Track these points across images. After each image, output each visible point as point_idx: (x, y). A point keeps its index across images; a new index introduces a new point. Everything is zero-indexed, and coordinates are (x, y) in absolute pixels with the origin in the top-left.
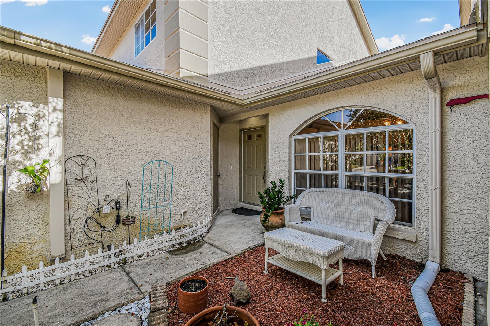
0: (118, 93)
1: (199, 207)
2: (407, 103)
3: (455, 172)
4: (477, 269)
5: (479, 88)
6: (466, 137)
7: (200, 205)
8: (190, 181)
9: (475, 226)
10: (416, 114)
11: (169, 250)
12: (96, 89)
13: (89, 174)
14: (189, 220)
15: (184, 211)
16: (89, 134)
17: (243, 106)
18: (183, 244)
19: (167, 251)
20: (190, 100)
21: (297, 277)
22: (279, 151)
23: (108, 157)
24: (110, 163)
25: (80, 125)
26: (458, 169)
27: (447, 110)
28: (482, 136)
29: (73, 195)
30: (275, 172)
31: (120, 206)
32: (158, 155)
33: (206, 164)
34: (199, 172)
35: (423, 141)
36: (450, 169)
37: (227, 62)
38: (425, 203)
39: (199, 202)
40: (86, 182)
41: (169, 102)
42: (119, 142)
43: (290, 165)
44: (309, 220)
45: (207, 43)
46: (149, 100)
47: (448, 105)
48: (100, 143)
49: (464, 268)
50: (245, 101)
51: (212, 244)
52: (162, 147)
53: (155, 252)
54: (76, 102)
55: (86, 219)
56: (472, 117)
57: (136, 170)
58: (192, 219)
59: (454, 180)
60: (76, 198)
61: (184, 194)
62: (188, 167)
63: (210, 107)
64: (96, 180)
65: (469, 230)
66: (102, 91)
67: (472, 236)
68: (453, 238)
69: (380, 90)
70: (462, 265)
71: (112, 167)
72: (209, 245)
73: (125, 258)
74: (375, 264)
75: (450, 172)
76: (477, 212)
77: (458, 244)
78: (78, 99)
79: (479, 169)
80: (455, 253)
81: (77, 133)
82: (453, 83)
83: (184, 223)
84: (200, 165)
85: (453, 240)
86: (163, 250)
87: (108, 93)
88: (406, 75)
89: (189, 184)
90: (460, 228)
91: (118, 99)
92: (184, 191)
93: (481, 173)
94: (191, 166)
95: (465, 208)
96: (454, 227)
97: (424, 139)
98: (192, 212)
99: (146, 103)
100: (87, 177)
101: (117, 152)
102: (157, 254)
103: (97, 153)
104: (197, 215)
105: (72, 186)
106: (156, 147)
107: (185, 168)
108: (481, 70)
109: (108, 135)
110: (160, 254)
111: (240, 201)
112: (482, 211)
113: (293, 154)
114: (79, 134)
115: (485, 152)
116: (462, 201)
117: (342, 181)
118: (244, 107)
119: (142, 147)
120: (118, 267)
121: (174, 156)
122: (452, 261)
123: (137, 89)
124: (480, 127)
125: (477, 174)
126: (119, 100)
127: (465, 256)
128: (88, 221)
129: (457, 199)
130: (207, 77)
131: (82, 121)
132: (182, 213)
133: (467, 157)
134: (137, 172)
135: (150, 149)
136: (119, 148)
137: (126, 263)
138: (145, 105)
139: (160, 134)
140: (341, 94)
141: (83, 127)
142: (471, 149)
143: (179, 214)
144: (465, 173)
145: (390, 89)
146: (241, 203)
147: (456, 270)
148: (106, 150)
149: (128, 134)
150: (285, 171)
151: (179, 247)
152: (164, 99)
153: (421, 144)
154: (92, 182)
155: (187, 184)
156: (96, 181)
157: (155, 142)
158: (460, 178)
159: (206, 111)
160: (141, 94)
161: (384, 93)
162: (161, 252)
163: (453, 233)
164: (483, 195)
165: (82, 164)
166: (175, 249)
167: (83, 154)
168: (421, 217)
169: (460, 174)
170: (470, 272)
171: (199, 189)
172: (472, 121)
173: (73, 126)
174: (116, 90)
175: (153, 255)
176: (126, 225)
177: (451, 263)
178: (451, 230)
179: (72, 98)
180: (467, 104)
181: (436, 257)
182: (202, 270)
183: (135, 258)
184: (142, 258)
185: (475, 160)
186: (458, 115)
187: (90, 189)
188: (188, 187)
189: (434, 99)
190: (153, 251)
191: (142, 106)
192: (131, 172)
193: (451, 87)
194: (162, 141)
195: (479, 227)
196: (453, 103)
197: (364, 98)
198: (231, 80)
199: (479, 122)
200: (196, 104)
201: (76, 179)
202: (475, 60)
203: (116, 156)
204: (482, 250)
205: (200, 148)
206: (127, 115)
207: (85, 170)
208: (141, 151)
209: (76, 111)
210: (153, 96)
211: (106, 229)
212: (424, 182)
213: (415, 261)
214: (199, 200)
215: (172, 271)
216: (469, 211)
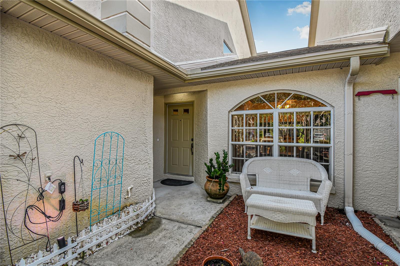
0: (63, 49)
1: (143, 181)
2: (329, 91)
3: (361, 142)
4: (373, 208)
5: (375, 85)
6: (367, 118)
7: (144, 179)
8: (135, 154)
9: (373, 178)
10: (335, 100)
11: (127, 233)
12: (38, 39)
13: (28, 150)
14: (134, 196)
15: (130, 187)
16: (27, 96)
17: (185, 80)
18: (139, 223)
19: (125, 234)
20: (136, 68)
21: (280, 235)
22: (217, 124)
23: (49, 127)
24: (52, 134)
25: (16, 83)
26: (363, 140)
27: (356, 99)
28: (377, 118)
29: (5, 178)
30: (214, 144)
31: (65, 189)
32: (105, 125)
33: (149, 137)
34: (142, 145)
35: (339, 120)
36: (357, 140)
37: (165, 36)
38: (341, 165)
39: (143, 177)
40: (24, 160)
41: (116, 68)
42: (63, 109)
43: (228, 137)
44: (256, 185)
45: (150, 13)
46: (97, 61)
47: (356, 95)
48: (41, 108)
49: (365, 208)
50: (189, 76)
51: (169, 218)
52: (109, 117)
53: (114, 238)
54: (11, 52)
55: (27, 210)
56: (370, 105)
57: (82, 143)
58: (137, 195)
59: (360, 147)
60: (10, 182)
61: (130, 169)
62: (133, 140)
63: (153, 78)
64: (37, 157)
65: (369, 182)
66: (44, 43)
67: (371, 185)
68: (359, 188)
69: (309, 79)
70: (364, 206)
71: (55, 140)
72: (168, 221)
73: (83, 252)
74: (324, 215)
75: (358, 142)
76: (374, 169)
77: (362, 192)
78: (14, 49)
79: (375, 140)
80: (361, 198)
81: (11, 94)
82: (359, 81)
83: (130, 201)
84: (144, 138)
85: (359, 190)
86: (121, 234)
87: (51, 46)
88: (328, 71)
89: (134, 159)
90: (364, 180)
91: (63, 56)
92: (130, 166)
93: (376, 143)
94: (136, 139)
95: (367, 167)
96: (360, 180)
97: (341, 119)
98: (136, 188)
99: (93, 65)
100: (26, 153)
101: (60, 121)
102: (116, 240)
103: (36, 122)
104: (141, 191)
105: (4, 166)
106: (103, 116)
107: (131, 140)
108: (376, 74)
109: (51, 99)
110: (121, 239)
111: (165, 173)
112: (377, 168)
113: (231, 128)
114: (13, 95)
115: (379, 129)
116: (365, 162)
117: (276, 151)
118: (186, 82)
119: (89, 116)
120: (77, 263)
121: (120, 128)
122: (358, 204)
123: (85, 48)
124: (376, 112)
125: (373, 144)
126: (65, 57)
127: (366, 199)
128: (30, 211)
129: (362, 161)
130: (150, 47)
131: (18, 79)
132: (129, 190)
133: (368, 132)
134: (82, 146)
135: (97, 118)
136: (63, 116)
137: (85, 257)
138: (93, 68)
139: (107, 102)
140: (277, 80)
141: (19, 86)
142: (371, 126)
143: (125, 191)
144: (367, 143)
145: (316, 79)
146: (166, 175)
147: (361, 210)
148: (47, 118)
149: (73, 100)
150: (224, 143)
151: (136, 227)
152: (112, 64)
153: (339, 122)
154: (32, 160)
155: (132, 158)
156: (36, 159)
157: (102, 111)
158: (364, 147)
159: (150, 81)
160: (88, 53)
161: (312, 82)
162: (119, 236)
163: (359, 184)
164: (378, 157)
165: (19, 136)
166: (133, 230)
167: (18, 122)
168: (338, 175)
169: (364, 144)
170: (369, 210)
171: (143, 163)
172: (371, 107)
173: (6, 84)
174: (61, 44)
175: (112, 241)
176: (80, 210)
177: (358, 205)
178: (358, 183)
179: (6, 47)
180: (368, 96)
181: (350, 203)
182: (189, 248)
183: (94, 249)
184: (101, 247)
185: (372, 134)
186: (362, 103)
187: (29, 169)
188: (133, 161)
189: (349, 91)
190: (111, 238)
191: (89, 68)
192: (76, 145)
193: (358, 83)
194: (109, 111)
195: (375, 179)
196: (360, 94)
197: (296, 84)
198: (168, 54)
199: (375, 108)
200: (142, 73)
201: (10, 156)
202: (373, 66)
203: (59, 127)
204: (376, 194)
205: (144, 120)
206: (73, 77)
207: (23, 143)
208: (88, 121)
209: (11, 64)
210: (101, 59)
211: (52, 219)
212: (340, 149)
213: (334, 208)
214: (143, 175)
215: (152, 256)
216: (369, 168)
